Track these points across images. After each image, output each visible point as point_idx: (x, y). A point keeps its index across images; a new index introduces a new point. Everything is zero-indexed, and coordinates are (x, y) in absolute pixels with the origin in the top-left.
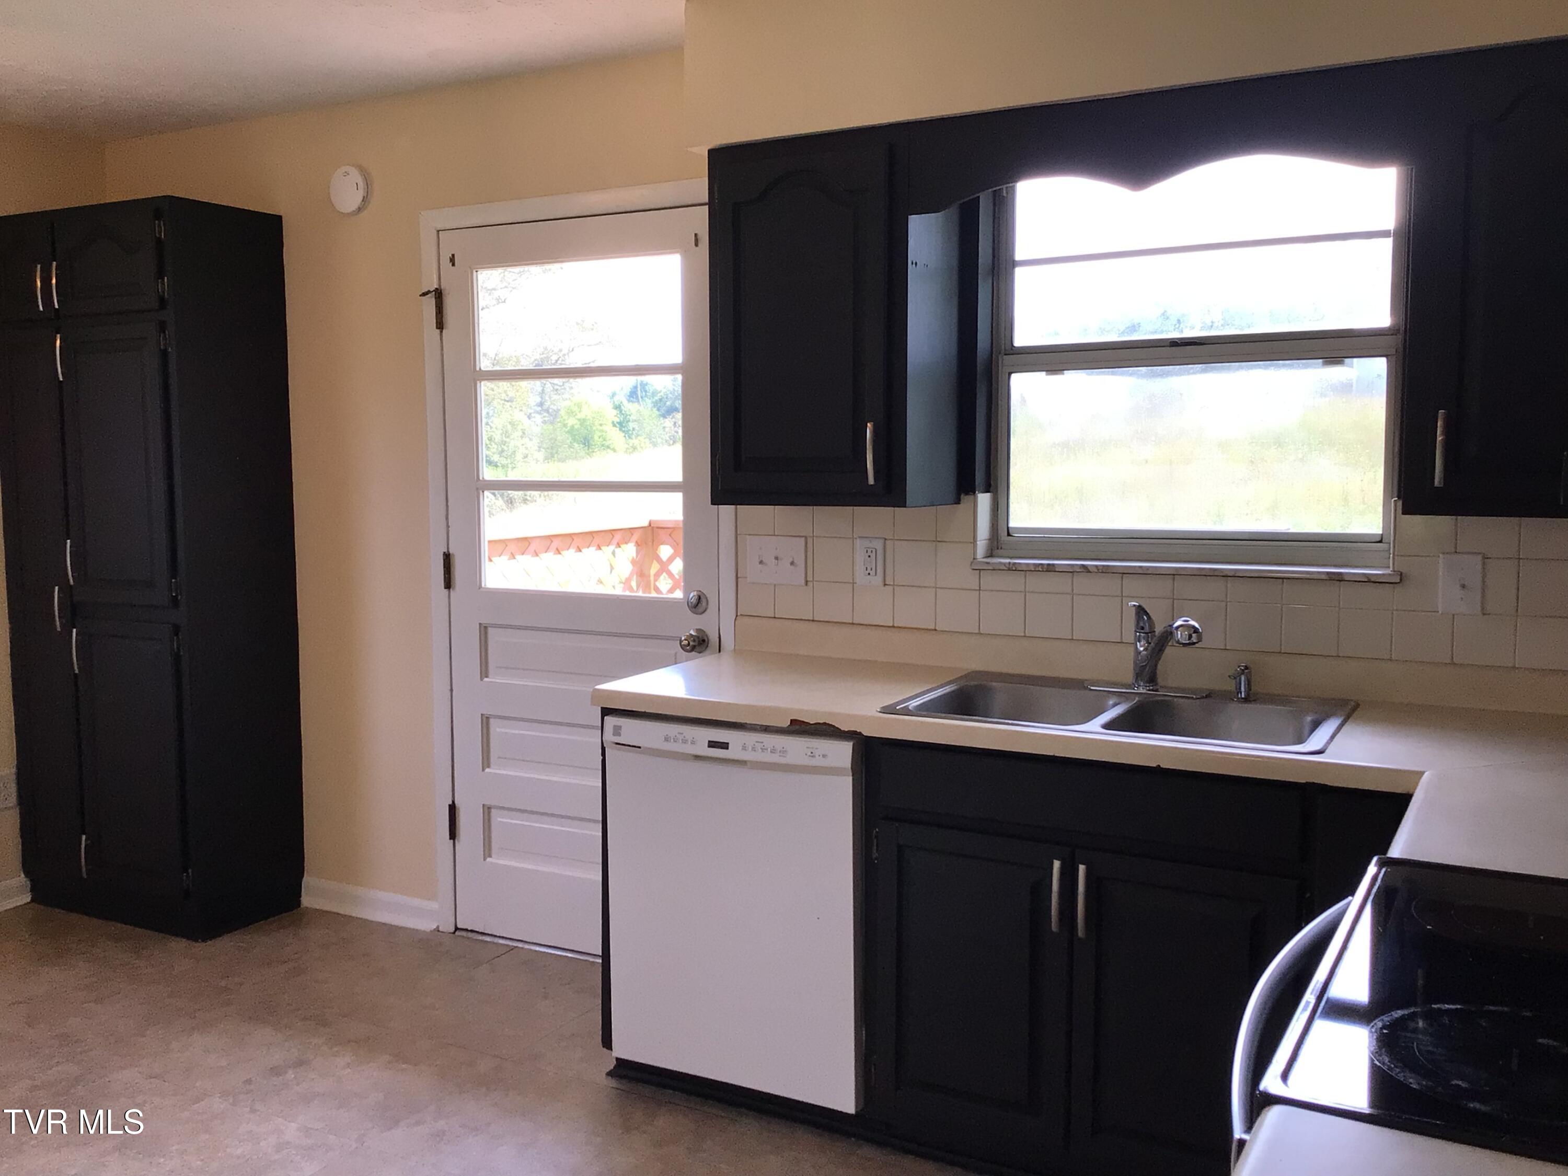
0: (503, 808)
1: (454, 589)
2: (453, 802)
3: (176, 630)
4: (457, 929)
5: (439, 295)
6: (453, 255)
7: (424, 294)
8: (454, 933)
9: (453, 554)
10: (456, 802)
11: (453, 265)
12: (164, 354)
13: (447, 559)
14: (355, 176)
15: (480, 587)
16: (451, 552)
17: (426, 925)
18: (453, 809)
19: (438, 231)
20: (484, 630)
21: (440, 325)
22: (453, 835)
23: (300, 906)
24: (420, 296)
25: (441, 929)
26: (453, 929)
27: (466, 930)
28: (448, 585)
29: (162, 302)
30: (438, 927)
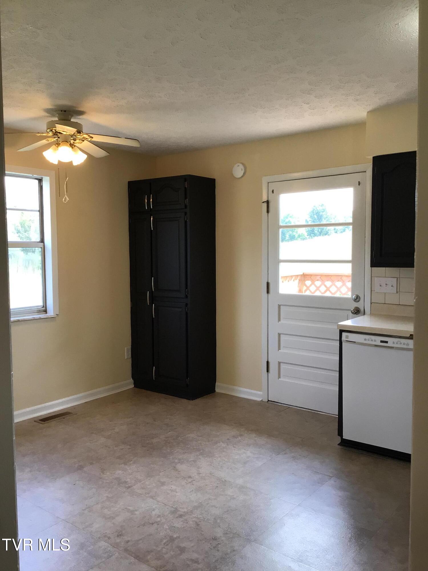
0: (284, 363)
1: (270, 294)
2: (268, 360)
3: (187, 305)
4: (268, 401)
5: (268, 202)
6: (273, 190)
7: (263, 202)
8: (268, 402)
9: (270, 283)
10: (269, 361)
11: (273, 193)
12: (186, 222)
13: (268, 284)
14: (241, 167)
15: (279, 293)
16: (269, 282)
17: (259, 399)
18: (268, 363)
19: (268, 183)
20: (279, 306)
21: (268, 212)
22: (268, 371)
23: (215, 392)
24: (262, 203)
25: (263, 400)
26: (267, 401)
27: (272, 401)
28: (268, 292)
29: (186, 207)
30: (262, 400)
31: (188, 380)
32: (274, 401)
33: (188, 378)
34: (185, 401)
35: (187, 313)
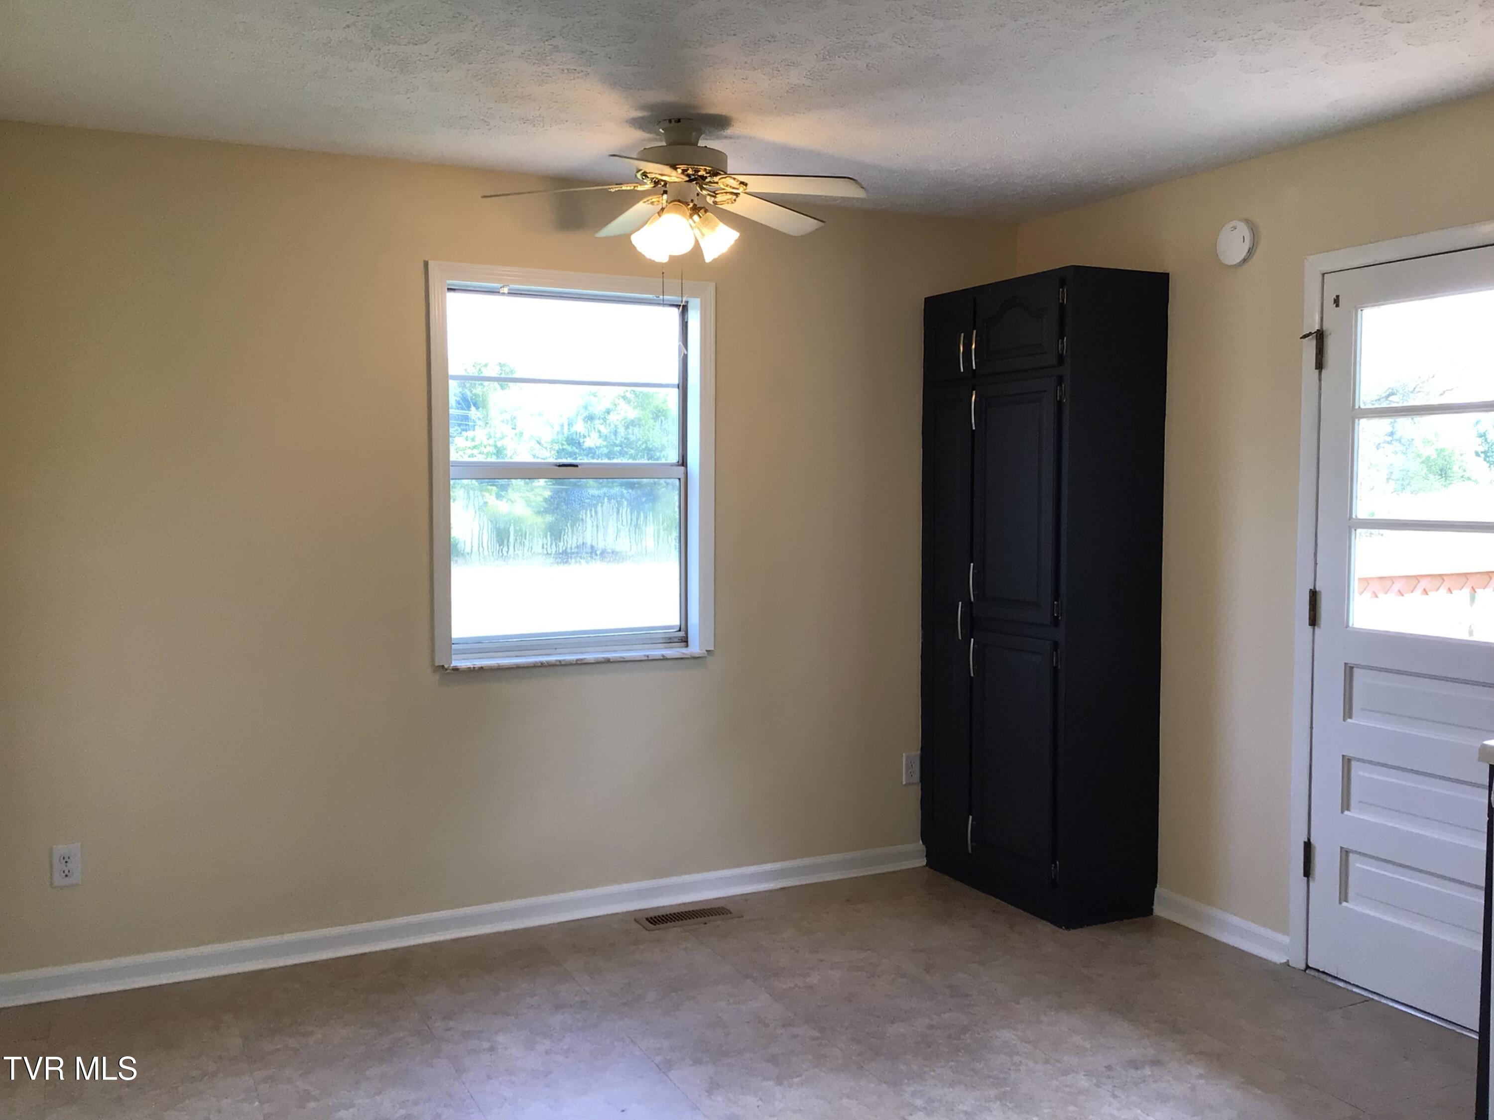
0: (1360, 853)
1: (1319, 627)
2: (1309, 840)
3: (1056, 645)
4: (1308, 967)
5: (1320, 336)
6: (1338, 297)
7: (1305, 337)
8: (1305, 971)
9: (1320, 592)
10: (1312, 841)
11: (1337, 306)
12: (1060, 405)
13: (1314, 596)
14: (1243, 230)
15: (1347, 626)
16: (1317, 589)
17: (1278, 958)
18: (1308, 847)
19: (1323, 275)
20: (1349, 670)
21: (1320, 365)
22: (1307, 872)
23: (1152, 914)
24: (1301, 338)
25: (1290, 964)
26: (1303, 967)
27: (1318, 971)
28: (1313, 621)
29: (1061, 359)
30: (1288, 961)
31: (1055, 867)
32: (1324, 973)
33: (1058, 863)
34: (1045, 928)
35: (1055, 670)
